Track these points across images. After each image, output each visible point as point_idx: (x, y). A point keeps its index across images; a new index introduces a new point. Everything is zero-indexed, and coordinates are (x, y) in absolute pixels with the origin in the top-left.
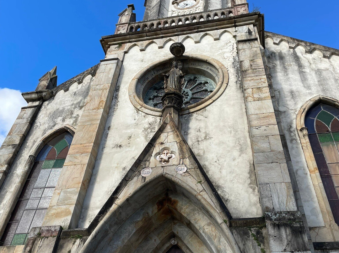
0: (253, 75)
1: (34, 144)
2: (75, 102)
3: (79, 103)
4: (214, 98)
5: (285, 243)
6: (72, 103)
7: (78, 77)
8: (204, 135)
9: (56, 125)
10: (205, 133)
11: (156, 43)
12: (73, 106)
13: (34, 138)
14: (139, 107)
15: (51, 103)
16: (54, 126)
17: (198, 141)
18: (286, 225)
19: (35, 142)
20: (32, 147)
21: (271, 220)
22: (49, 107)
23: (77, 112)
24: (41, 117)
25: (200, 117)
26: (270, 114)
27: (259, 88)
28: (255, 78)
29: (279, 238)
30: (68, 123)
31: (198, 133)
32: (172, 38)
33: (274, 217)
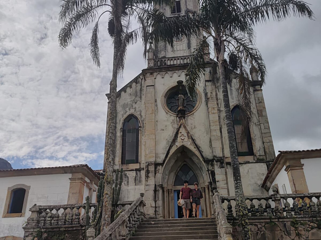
0: (212, 101)
1: (120, 122)
2: (132, 100)
3: (134, 100)
4: (196, 109)
5: (218, 166)
6: (130, 100)
7: (130, 84)
8: (194, 126)
9: (127, 112)
10: (194, 125)
11: (168, 73)
12: (132, 102)
13: (119, 119)
14: (167, 112)
15: (121, 99)
16: (126, 113)
17: (192, 129)
18: (219, 161)
19: (120, 121)
20: (120, 123)
21: (215, 160)
22: (120, 101)
23: (134, 105)
24: (118, 107)
25: (192, 118)
26: (217, 121)
27: (213, 108)
28: (212, 102)
29: (217, 165)
30: (132, 111)
31: (192, 126)
32: (176, 71)
33: (216, 159)
